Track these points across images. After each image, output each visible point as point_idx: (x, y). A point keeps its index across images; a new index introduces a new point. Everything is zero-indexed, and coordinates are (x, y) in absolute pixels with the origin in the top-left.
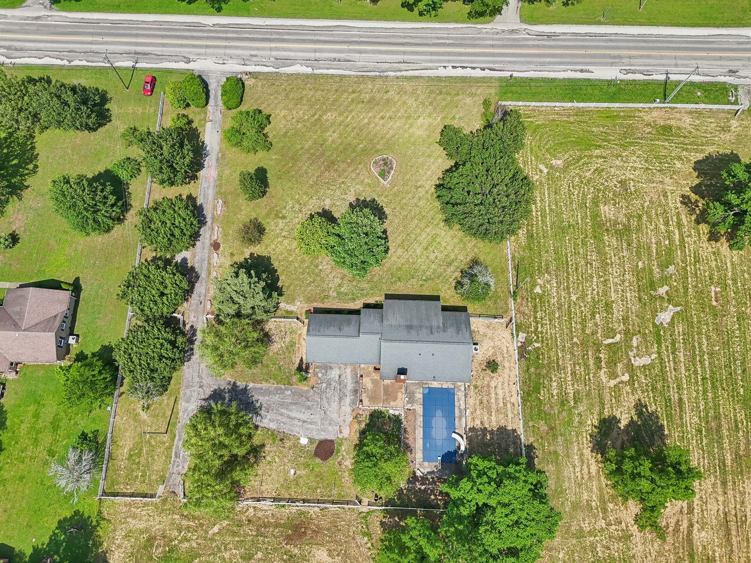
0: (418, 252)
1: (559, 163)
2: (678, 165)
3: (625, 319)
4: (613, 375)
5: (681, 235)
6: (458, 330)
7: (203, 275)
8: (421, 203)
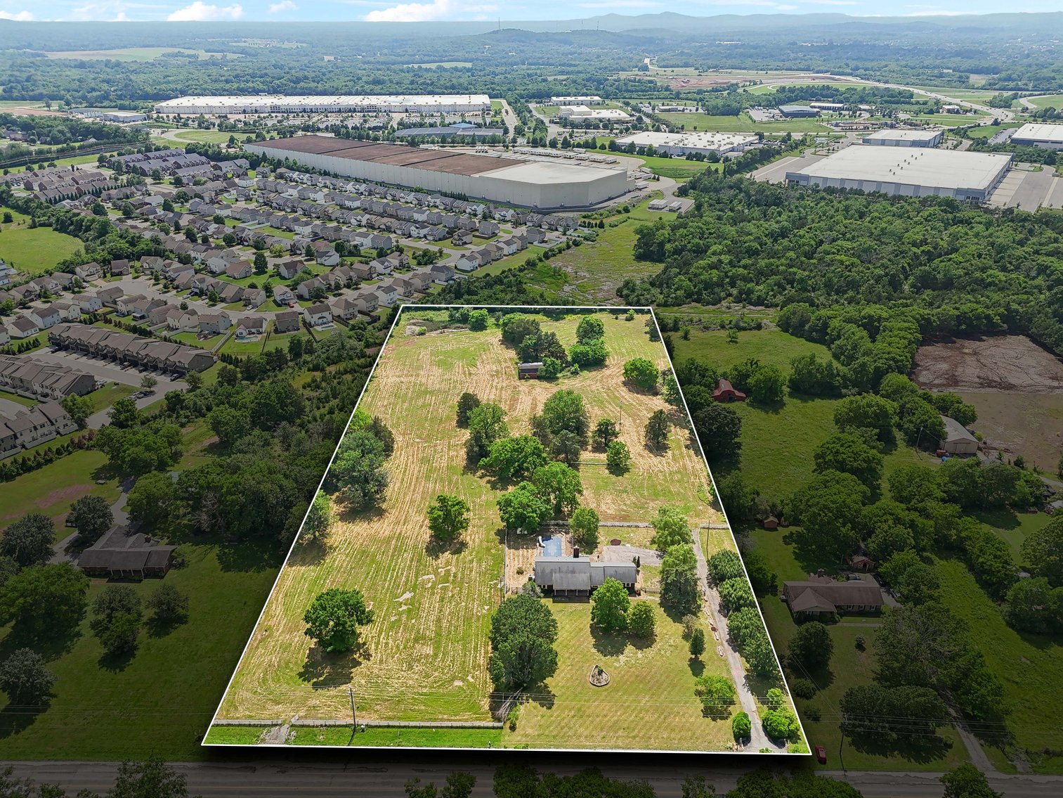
0: (568, 626)
1: (458, 683)
2: (363, 682)
3: (433, 594)
4: (448, 571)
5: (379, 637)
6: (543, 571)
7: (716, 614)
8: (567, 655)
